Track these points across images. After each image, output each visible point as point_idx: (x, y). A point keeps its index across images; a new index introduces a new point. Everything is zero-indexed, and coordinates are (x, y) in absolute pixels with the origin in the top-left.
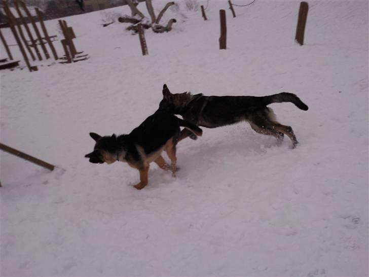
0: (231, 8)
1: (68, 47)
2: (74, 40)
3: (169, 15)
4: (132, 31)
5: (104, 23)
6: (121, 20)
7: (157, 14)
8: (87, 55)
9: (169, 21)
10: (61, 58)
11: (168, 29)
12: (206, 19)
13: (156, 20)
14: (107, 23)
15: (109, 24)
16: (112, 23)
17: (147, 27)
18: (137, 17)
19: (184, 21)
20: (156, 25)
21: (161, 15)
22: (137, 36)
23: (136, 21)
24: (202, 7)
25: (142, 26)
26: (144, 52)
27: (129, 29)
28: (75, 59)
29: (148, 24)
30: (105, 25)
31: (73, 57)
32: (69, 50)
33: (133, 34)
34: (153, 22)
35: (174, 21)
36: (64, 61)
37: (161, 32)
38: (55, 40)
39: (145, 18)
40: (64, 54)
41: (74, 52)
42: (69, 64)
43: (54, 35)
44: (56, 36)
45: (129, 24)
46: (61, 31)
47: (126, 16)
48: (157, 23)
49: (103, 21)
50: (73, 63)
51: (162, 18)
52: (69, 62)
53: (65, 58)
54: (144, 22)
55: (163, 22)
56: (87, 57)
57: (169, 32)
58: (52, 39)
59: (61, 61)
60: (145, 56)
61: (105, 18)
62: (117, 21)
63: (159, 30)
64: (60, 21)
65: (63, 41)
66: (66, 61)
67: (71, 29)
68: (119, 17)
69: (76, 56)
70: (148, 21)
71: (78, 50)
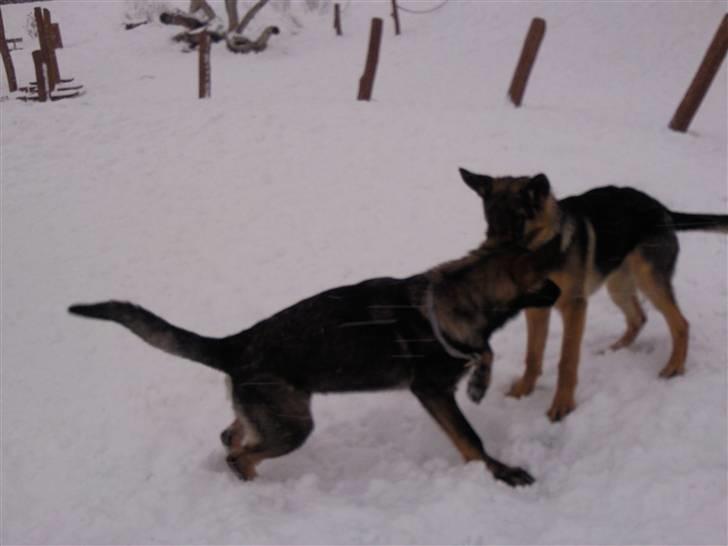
0: (395, 15)
1: (45, 67)
2: (58, 52)
3: (266, 17)
4: (184, 45)
5: (129, 22)
6: (166, 18)
7: (242, 13)
8: (81, 87)
9: (263, 29)
10: (22, 89)
11: (259, 46)
12: (339, 32)
13: (237, 25)
14: (135, 21)
15: (138, 25)
16: (145, 23)
17: (216, 38)
18: (200, 16)
19: (294, 34)
20: (236, 35)
21: (250, 15)
22: (195, 55)
23: (198, 24)
24: (337, 7)
25: (208, 38)
26: (204, 90)
27: (179, 38)
28: (54, 94)
29: (220, 32)
30: (129, 27)
31: (52, 88)
32: (45, 74)
33: (185, 51)
34: (231, 29)
35: (275, 30)
36: (28, 95)
37: (243, 51)
38: (15, 48)
39: (216, 19)
40: (34, 80)
41: (55, 78)
42: (42, 104)
43: (15, 37)
44: (20, 40)
45: (180, 29)
46: (35, 30)
47: (179, 11)
48: (240, 29)
49: (128, 17)
50: (49, 102)
51: (252, 23)
52: (42, 98)
53: (32, 90)
54: (213, 27)
55: (252, 32)
56: (80, 91)
57: (260, 54)
58: (10, 45)
59: (23, 94)
60: (202, 100)
61: (132, 12)
62: (156, 19)
63: (240, 46)
64: (37, 10)
65: (35, 54)
66: (36, 95)
67: (55, 28)
68: (163, 11)
69: (57, 86)
70: (220, 27)
71: (63, 76)
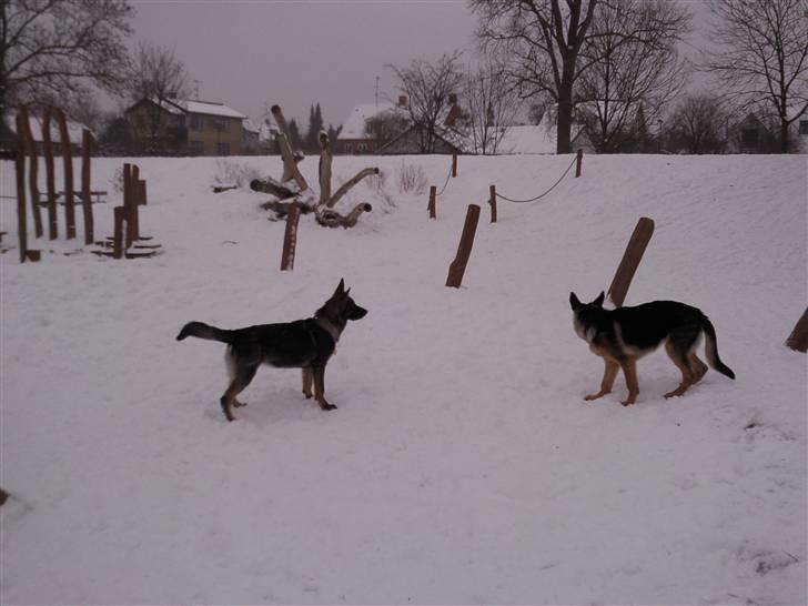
0: (493, 203)
1: (125, 223)
2: (141, 208)
3: (360, 193)
4: (271, 213)
5: (218, 185)
6: (256, 185)
7: (335, 187)
8: (159, 246)
9: (354, 206)
10: (98, 243)
11: (348, 222)
12: (433, 215)
13: (327, 199)
14: (224, 185)
15: (226, 189)
16: (235, 188)
17: (305, 209)
18: (291, 186)
19: (386, 212)
20: (327, 209)
21: (343, 190)
22: (282, 225)
23: (288, 194)
24: (433, 189)
25: (298, 209)
26: (287, 261)
27: (267, 206)
28: (129, 251)
29: (311, 204)
30: (217, 190)
31: (129, 244)
32: (124, 232)
33: (273, 220)
34: (321, 203)
35: (368, 207)
36: (104, 250)
37: (332, 226)
38: (98, 202)
39: (308, 190)
40: (112, 235)
41: (133, 234)
42: (116, 261)
43: (100, 190)
44: (104, 193)
45: (270, 198)
46: (121, 185)
47: (270, 179)
48: (330, 205)
49: (218, 180)
50: (124, 260)
51: (344, 198)
52: (117, 255)
53: (108, 245)
54: (303, 199)
55: (343, 207)
56: (157, 250)
57: (349, 229)
58: (94, 198)
59: (98, 248)
60: (284, 272)
61: (223, 176)
62: (247, 185)
63: (329, 220)
64: (127, 166)
65: (117, 211)
66: (111, 250)
67: (143, 184)
68: (253, 179)
69: (135, 243)
70: (312, 199)
71: (142, 233)
